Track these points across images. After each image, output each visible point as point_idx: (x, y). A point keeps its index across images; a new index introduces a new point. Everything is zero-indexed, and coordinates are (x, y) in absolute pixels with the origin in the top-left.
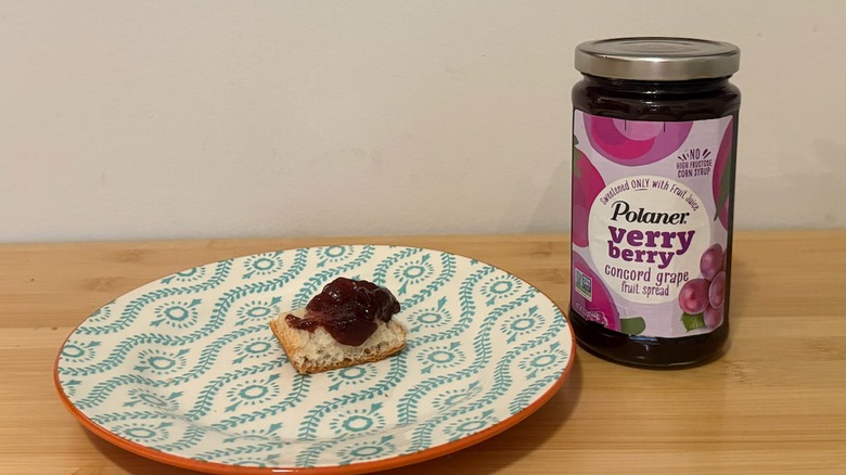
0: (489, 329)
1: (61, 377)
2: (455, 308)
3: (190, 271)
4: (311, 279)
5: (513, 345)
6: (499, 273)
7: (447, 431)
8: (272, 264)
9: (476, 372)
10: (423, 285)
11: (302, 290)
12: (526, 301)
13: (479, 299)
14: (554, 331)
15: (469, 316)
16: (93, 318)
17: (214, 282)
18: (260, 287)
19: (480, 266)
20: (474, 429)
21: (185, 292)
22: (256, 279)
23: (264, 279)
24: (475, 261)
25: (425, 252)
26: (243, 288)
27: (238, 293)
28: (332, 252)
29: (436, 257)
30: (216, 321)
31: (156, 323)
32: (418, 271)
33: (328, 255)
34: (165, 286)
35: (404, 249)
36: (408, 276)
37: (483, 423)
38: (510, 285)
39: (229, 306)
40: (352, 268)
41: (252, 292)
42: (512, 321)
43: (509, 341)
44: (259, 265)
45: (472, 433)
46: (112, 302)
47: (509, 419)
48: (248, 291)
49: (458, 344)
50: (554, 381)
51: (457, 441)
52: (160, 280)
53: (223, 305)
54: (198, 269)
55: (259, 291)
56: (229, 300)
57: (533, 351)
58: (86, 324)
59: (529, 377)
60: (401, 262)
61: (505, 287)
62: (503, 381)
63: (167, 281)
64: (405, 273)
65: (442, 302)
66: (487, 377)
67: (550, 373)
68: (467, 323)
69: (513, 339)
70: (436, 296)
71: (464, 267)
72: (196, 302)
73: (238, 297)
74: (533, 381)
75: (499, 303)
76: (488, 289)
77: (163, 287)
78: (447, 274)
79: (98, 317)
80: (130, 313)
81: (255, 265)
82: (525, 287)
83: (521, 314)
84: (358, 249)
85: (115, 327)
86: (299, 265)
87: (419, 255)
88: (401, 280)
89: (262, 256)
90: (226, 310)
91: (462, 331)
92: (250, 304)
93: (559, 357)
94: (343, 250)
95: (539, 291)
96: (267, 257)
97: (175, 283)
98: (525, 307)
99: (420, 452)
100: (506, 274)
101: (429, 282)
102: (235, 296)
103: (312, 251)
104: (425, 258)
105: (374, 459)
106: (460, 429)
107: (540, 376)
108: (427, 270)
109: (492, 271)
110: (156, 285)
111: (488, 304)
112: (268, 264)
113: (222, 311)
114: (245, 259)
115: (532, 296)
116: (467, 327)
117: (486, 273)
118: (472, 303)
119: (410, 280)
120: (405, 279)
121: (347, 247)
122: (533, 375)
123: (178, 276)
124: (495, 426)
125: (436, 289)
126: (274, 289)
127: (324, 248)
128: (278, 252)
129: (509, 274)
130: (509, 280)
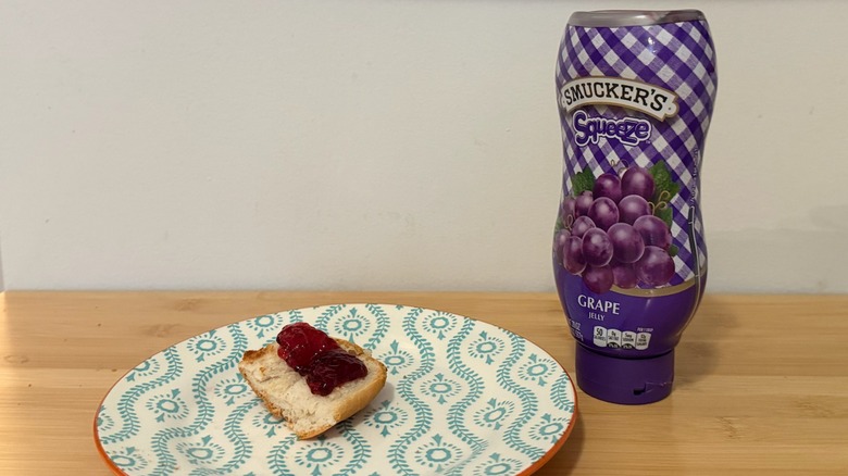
0: (460, 362)
2: (410, 348)
3: (143, 366)
6: (427, 313)
8: (214, 343)
10: (369, 335)
12: (471, 329)
13: (428, 336)
15: (429, 351)
17: (175, 370)
18: (221, 367)
19: (407, 309)
21: (157, 385)
22: (211, 360)
23: (218, 359)
24: (399, 307)
25: (350, 307)
26: (206, 370)
27: (205, 376)
28: (263, 322)
29: (362, 309)
32: (355, 324)
33: (262, 326)
35: (328, 307)
36: (349, 330)
38: (445, 319)
39: (204, 389)
41: (215, 373)
43: (488, 363)
48: (212, 373)
49: (441, 375)
52: (124, 380)
53: (199, 390)
54: (150, 362)
55: (222, 370)
56: (201, 385)
60: (334, 319)
61: (442, 322)
63: (132, 378)
64: (345, 328)
65: (394, 345)
68: (431, 357)
69: (490, 360)
70: (386, 342)
71: (394, 313)
72: (176, 392)
73: (207, 380)
75: (450, 335)
76: (430, 327)
77: (132, 384)
78: (384, 323)
81: (198, 346)
82: (461, 320)
83: (476, 340)
84: (286, 316)
86: (241, 340)
87: (345, 311)
89: (199, 339)
90: (204, 394)
91: (432, 364)
92: (220, 383)
94: (272, 320)
95: (475, 320)
96: (204, 338)
97: (140, 379)
98: (475, 334)
100: (435, 312)
101: (371, 331)
102: (203, 379)
104: (353, 311)
108: (363, 321)
109: (421, 311)
111: (440, 338)
115: (473, 324)
117: (417, 315)
121: (273, 316)
123: (137, 372)
125: (379, 342)
127: (253, 321)
128: (212, 332)
129: (438, 311)
130: (441, 316)
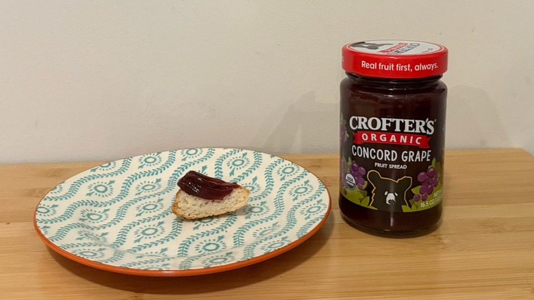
0: (282, 194)
1: (38, 224)
2: (262, 182)
3: (107, 164)
4: (178, 168)
5: (296, 201)
6: (287, 162)
7: (263, 248)
8: (155, 159)
9: (276, 217)
10: (244, 170)
11: (173, 174)
12: (303, 177)
13: (276, 177)
14: (319, 193)
15: (271, 187)
16: (52, 192)
17: (122, 170)
18: (149, 174)
19: (276, 158)
20: (278, 246)
21: (105, 177)
22: (146, 168)
23: (151, 168)
24: (273, 156)
25: (244, 151)
26: (139, 174)
27: (136, 177)
28: (190, 152)
29: (250, 155)
30: (124, 193)
31: (89, 194)
32: (240, 162)
33: (188, 154)
34: (93, 173)
35: (232, 150)
36: (235, 165)
37: (283, 243)
38: (293, 169)
39: (131, 184)
40: (202, 161)
41: (144, 176)
42: (295, 189)
43: (294, 200)
44: (148, 160)
45: (277, 249)
46: (63, 182)
47: (296, 241)
48: (142, 175)
49: (265, 202)
50: (320, 220)
51: (269, 253)
52: (90, 170)
53: (128, 183)
54: (112, 163)
56: (131, 181)
57: (308, 204)
58: (49, 195)
59: (306, 219)
60: (231, 157)
61: (290, 170)
62: (292, 221)
63: (94, 170)
64: (233, 164)
65: (255, 179)
66: (282, 220)
67: (318, 216)
68: (269, 190)
69: (296, 198)
70: (252, 176)
71: (267, 159)
72: (112, 182)
73: (136, 179)
74: (308, 220)
75: (287, 179)
76: (281, 172)
78: (258, 163)
79: (55, 191)
80: (73, 189)
81: (145, 160)
82: (302, 170)
83: (300, 185)
84: (205, 151)
85: (66, 196)
86: (171, 160)
87: (241, 154)
88: (231, 168)
89: (149, 156)
90: (129, 187)
91: (267, 195)
92: (143, 182)
93: (322, 207)
94: (197, 151)
95: (309, 172)
96: (152, 156)
97: (98, 172)
98: (302, 181)
99: (249, 260)
100: (291, 163)
101: (247, 168)
102: (134, 178)
103: (179, 152)
104: (244, 155)
105: (223, 264)
106: (270, 247)
107: (313, 217)
108: (246, 161)
109: (283, 161)
110: (88, 173)
111: (281, 179)
112: (153, 160)
113: (127, 187)
114: (139, 157)
115: (306, 175)
116: (270, 193)
117: (279, 163)
118: (272, 179)
119: (236, 167)
120: (233, 167)
121: (199, 150)
122: (309, 217)
123: (100, 167)
124: (289, 244)
125: (251, 172)
126: (157, 174)
127: (185, 151)
128: (159, 153)
129: (293, 163)
130: (293, 166)
